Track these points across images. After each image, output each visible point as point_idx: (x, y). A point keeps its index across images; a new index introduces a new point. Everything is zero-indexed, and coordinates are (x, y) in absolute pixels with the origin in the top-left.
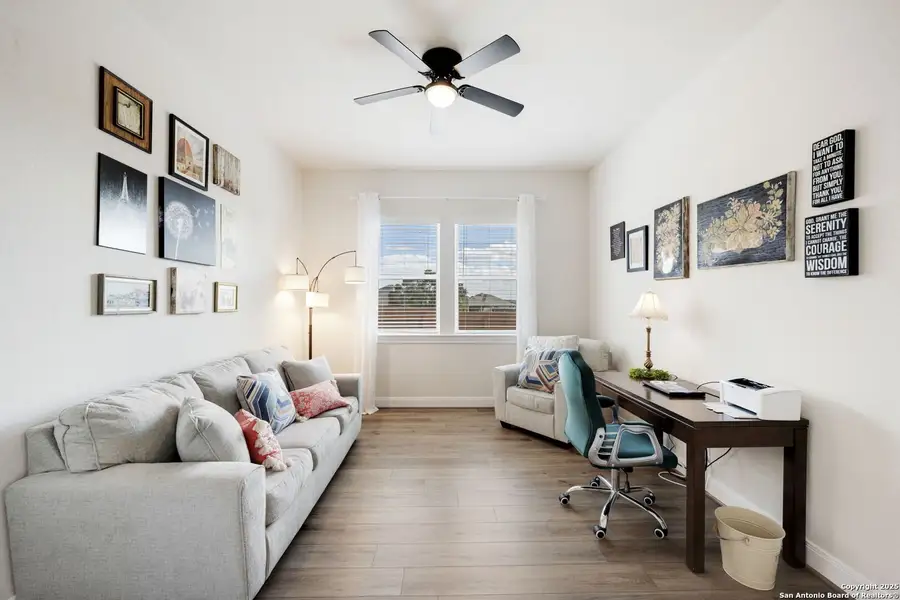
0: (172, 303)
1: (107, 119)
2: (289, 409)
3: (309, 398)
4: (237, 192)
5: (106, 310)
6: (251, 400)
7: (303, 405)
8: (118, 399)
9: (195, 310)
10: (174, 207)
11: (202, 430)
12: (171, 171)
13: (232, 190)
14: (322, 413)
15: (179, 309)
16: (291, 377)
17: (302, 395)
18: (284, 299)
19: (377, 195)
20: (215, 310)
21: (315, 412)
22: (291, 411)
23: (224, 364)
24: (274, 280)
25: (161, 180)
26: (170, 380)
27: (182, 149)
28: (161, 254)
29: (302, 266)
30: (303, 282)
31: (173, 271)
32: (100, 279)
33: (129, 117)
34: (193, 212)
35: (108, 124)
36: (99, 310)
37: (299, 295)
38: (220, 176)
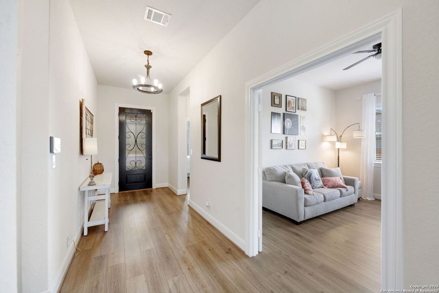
0: (287, 146)
1: (273, 104)
2: (320, 182)
3: (329, 181)
4: (306, 110)
5: (273, 148)
6: (306, 175)
7: (326, 183)
8: (275, 168)
9: (293, 148)
10: (287, 120)
11: (290, 177)
12: (286, 111)
13: (304, 110)
14: (333, 187)
15: (288, 148)
16: (323, 173)
17: (326, 179)
18: (326, 145)
19: (374, 93)
20: (299, 148)
21: (331, 186)
22: (321, 183)
23: (300, 165)
24: (322, 138)
25: (284, 114)
26: (286, 166)
27: (289, 103)
28: (284, 134)
29: (334, 132)
30: (334, 139)
31: (287, 138)
32: (272, 141)
33: (277, 101)
34: (292, 120)
35: (273, 105)
36: (272, 148)
37: (333, 143)
38: (300, 107)
